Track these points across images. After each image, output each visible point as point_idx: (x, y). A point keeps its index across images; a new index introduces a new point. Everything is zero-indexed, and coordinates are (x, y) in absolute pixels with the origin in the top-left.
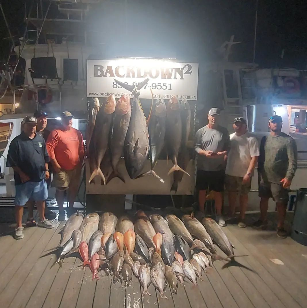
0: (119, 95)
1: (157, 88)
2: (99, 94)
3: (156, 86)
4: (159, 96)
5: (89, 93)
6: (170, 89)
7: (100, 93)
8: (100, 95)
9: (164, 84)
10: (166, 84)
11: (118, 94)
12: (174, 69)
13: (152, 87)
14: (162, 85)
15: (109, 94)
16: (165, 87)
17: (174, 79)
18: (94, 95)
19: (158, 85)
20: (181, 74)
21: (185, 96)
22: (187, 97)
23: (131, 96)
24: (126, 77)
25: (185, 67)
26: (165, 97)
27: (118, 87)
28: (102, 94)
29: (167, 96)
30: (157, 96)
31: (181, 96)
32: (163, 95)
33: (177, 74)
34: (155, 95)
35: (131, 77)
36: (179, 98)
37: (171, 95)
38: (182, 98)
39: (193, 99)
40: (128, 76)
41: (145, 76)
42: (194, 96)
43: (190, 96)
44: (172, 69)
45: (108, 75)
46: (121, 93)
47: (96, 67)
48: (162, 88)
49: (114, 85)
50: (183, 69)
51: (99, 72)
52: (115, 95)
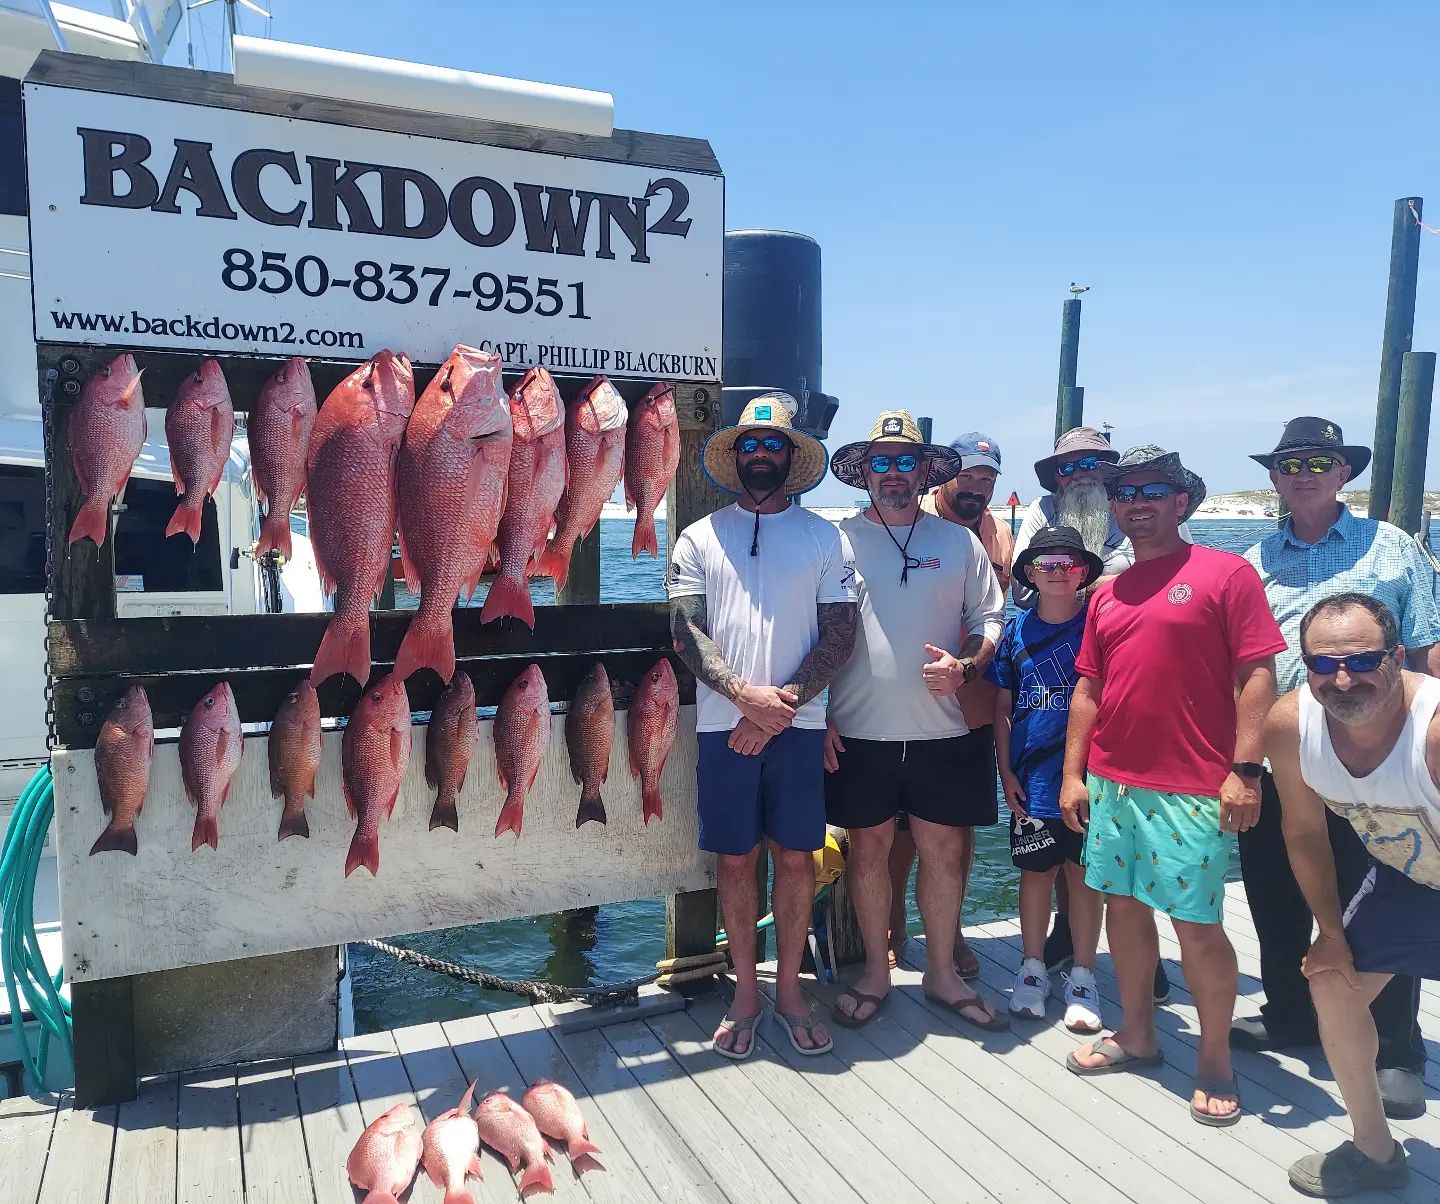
0: (270, 334)
1: (504, 303)
2: (128, 322)
3: (498, 294)
4: (518, 350)
5: (55, 314)
6: (580, 314)
7: (136, 319)
8: (136, 330)
9: (542, 282)
10: (554, 283)
11: (266, 330)
12: (596, 196)
13: (475, 297)
14: (532, 287)
15: (200, 327)
16: (548, 303)
17: (599, 255)
18: (93, 327)
19: (510, 284)
20: (636, 231)
21: (659, 357)
22: (673, 364)
23: (351, 345)
24: (311, 224)
25: (652, 189)
26: (556, 359)
27: (264, 287)
28: (152, 325)
29: (563, 351)
30: (508, 354)
31: (642, 356)
32: (540, 347)
33: (615, 228)
34: (494, 346)
35: (345, 228)
36: (632, 367)
37: (585, 350)
38: (647, 368)
39: (702, 374)
40: (324, 219)
41: (429, 229)
42: (705, 361)
43: (684, 357)
44: (586, 197)
45: (187, 199)
46: (282, 325)
47: (95, 142)
48: (534, 307)
49: (232, 267)
50: (643, 204)
51: (116, 174)
52: (246, 338)
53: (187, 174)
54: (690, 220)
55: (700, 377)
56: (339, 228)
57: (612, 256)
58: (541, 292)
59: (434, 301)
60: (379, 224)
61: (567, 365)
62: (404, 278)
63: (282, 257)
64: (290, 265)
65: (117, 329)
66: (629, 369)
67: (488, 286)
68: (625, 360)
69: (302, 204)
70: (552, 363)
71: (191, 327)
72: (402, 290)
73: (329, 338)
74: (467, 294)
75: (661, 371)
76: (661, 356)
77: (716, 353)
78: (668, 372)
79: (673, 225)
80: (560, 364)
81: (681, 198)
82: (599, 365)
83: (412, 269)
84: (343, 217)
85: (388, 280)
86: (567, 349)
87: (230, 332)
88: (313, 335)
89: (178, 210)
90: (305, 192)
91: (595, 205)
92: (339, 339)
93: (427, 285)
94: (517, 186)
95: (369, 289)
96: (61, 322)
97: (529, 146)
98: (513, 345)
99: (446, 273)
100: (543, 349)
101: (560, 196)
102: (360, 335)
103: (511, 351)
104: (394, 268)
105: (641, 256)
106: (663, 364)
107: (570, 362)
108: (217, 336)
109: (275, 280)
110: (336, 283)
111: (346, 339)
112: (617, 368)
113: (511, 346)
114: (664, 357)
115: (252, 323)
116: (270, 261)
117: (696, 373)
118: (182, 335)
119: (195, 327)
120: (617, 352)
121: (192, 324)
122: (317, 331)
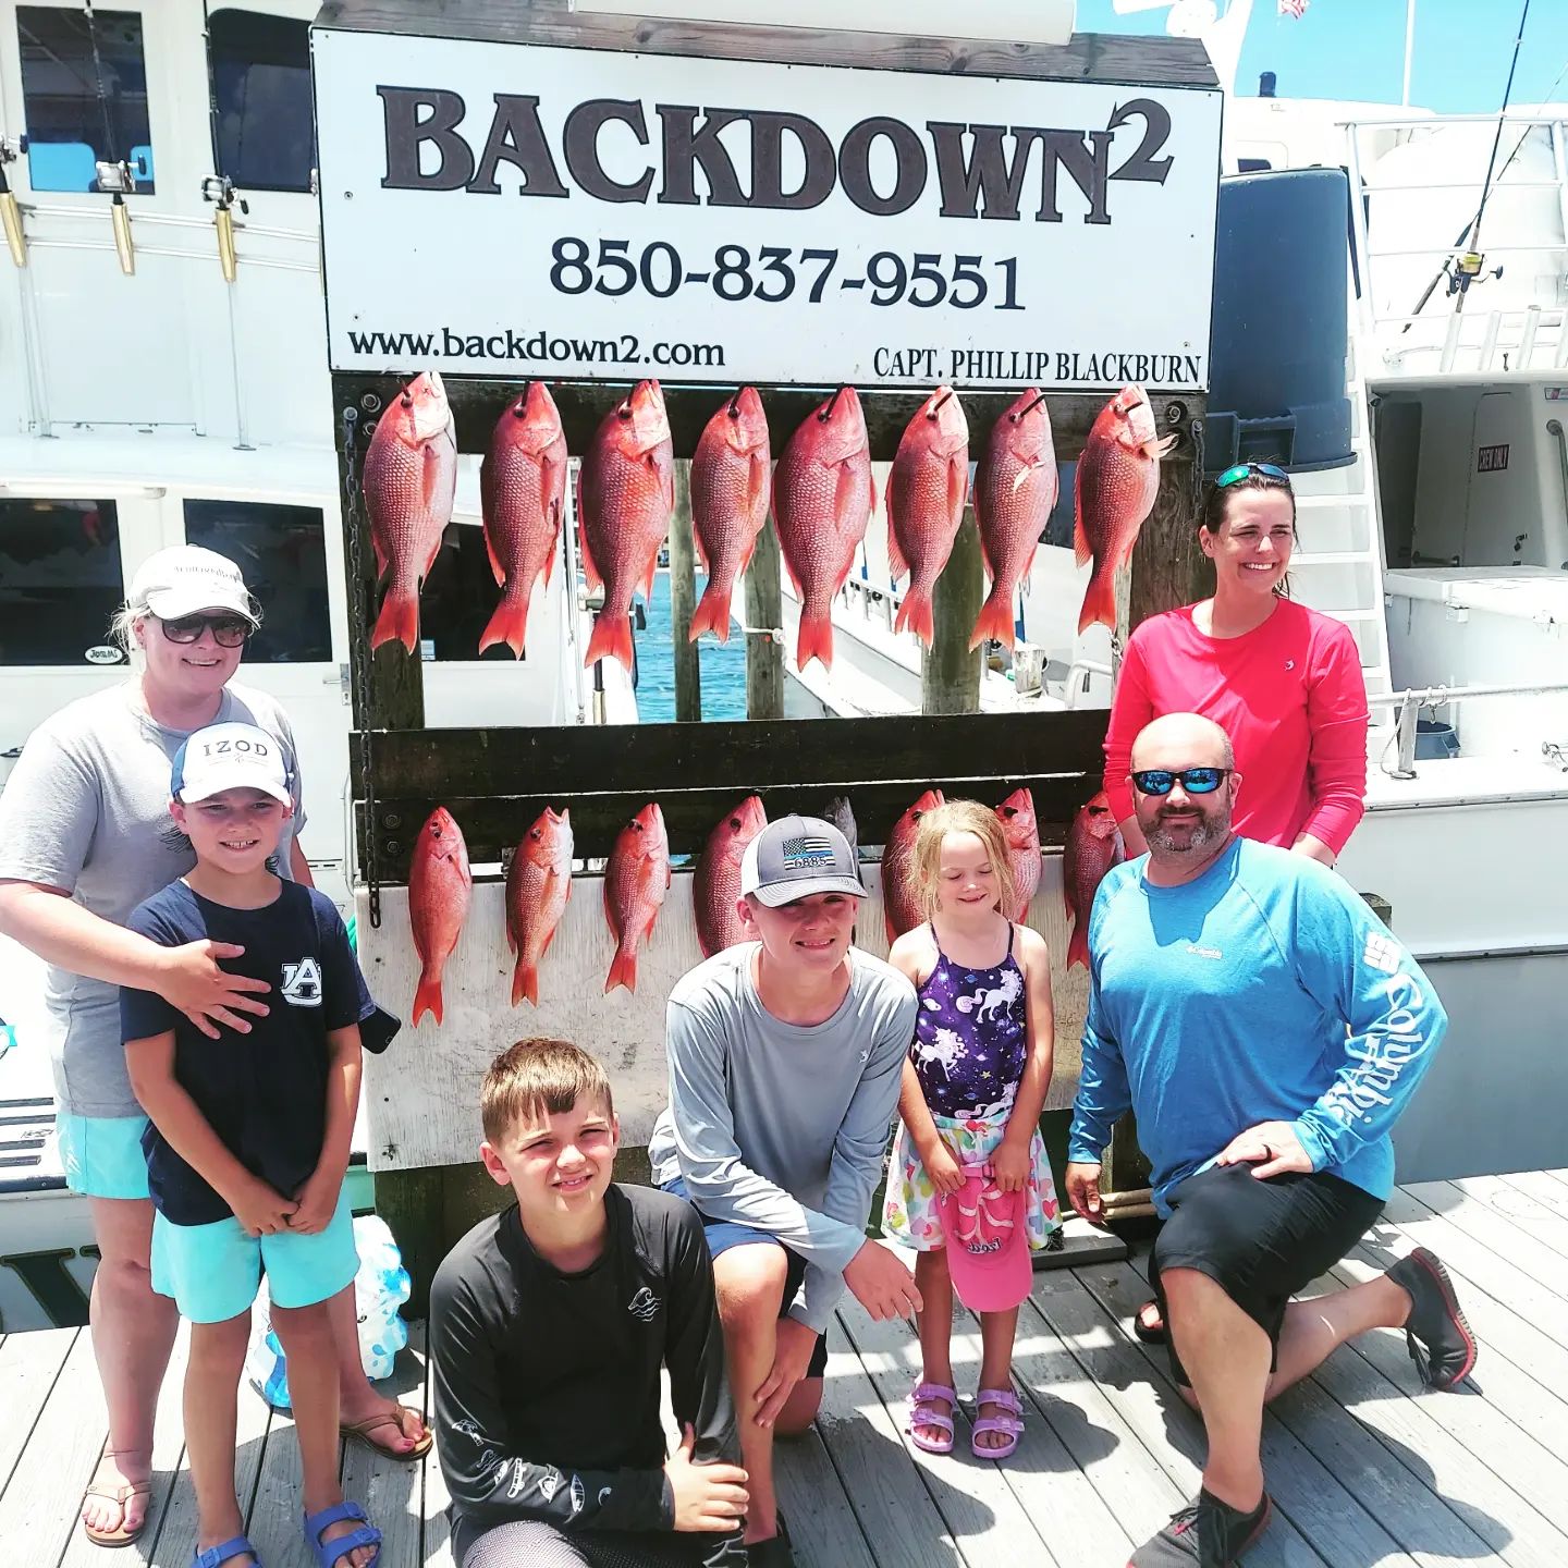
0: (609, 350)
1: (907, 293)
2: (438, 343)
3: (900, 281)
4: (924, 359)
5: (352, 335)
6: (1010, 303)
7: (447, 337)
8: (448, 353)
9: (960, 260)
10: (976, 261)
11: (603, 346)
12: (1039, 132)
13: (869, 287)
14: (946, 269)
15: (523, 345)
16: (968, 290)
17: (1039, 217)
18: (397, 351)
19: (917, 266)
20: (1093, 179)
21: (1118, 359)
22: (1138, 367)
23: (709, 362)
24: (661, 199)
25: (1118, 117)
26: (975, 369)
27: (601, 287)
28: (466, 346)
29: (985, 357)
30: (911, 364)
31: (1094, 359)
32: (955, 352)
33: (1063, 176)
34: (892, 353)
35: (704, 200)
36: (1079, 376)
37: (1015, 354)
38: (1101, 376)
39: (1179, 380)
40: (678, 191)
41: (811, 195)
42: (1184, 361)
43: (1154, 357)
44: (1025, 136)
45: (509, 175)
46: (623, 339)
47: (399, 102)
48: (948, 295)
49: (562, 263)
50: (1103, 139)
51: (422, 144)
52: (579, 358)
53: (509, 140)
54: (1171, 159)
55: (1176, 386)
56: (697, 201)
57: (1059, 218)
58: (958, 275)
59: (816, 296)
60: (747, 192)
61: (990, 376)
62: (778, 266)
63: (623, 246)
64: (634, 256)
65: (425, 352)
66: (1075, 378)
68: (1071, 365)
69: (650, 171)
70: (970, 375)
71: (512, 345)
72: (775, 283)
73: (681, 354)
74: (859, 284)
75: (1121, 379)
76: (1122, 357)
77: (1200, 347)
78: (1130, 379)
79: (1147, 167)
80: (980, 376)
81: (1159, 126)
82: (1034, 373)
83: (787, 252)
84: (702, 186)
85: (757, 270)
86: (990, 353)
87: (560, 350)
88: (662, 350)
89: (497, 190)
90: (653, 155)
91: (1037, 145)
92: (693, 354)
93: (807, 273)
94: (930, 126)
95: (733, 283)
96: (361, 345)
97: (948, 69)
98: (918, 352)
99: (832, 256)
100: (959, 355)
101: (988, 136)
102: (720, 349)
103: (915, 360)
104: (765, 252)
105: (1099, 216)
106: (1123, 368)
107: (994, 373)
108: (544, 357)
109: (615, 277)
110: (692, 278)
111: (703, 353)
112: (1059, 378)
113: (915, 354)
114: (1125, 359)
115: (586, 337)
116: (609, 253)
117: (1171, 380)
118: (502, 356)
119: (517, 346)
120: (1059, 355)
121: (514, 341)
122: (666, 345)
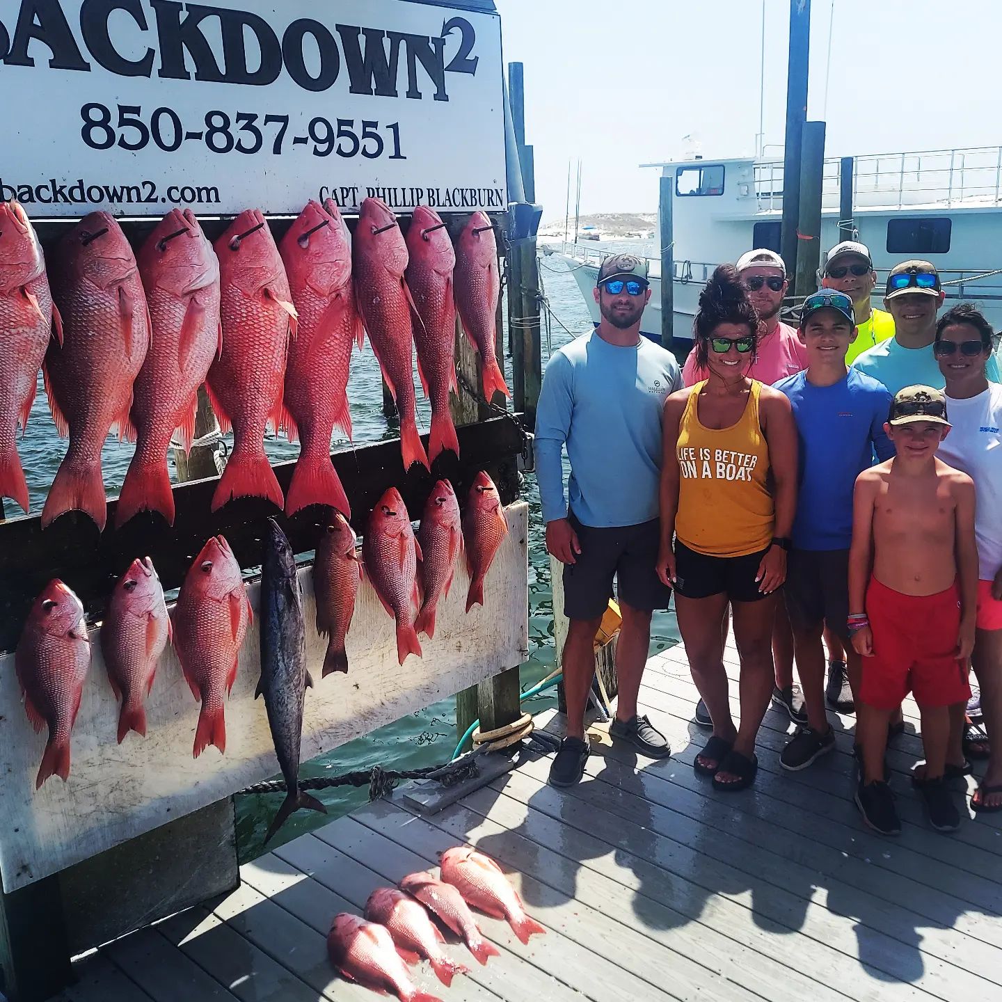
0: (134, 192)
1: (335, 148)
3: (330, 139)
4: (351, 193)
6: (397, 155)
9: (364, 124)
10: (375, 125)
11: (129, 190)
12: (403, 35)
13: (312, 143)
14: (357, 130)
15: (66, 191)
16: (372, 145)
17: (409, 95)
19: (339, 128)
20: (436, 70)
21: (460, 191)
22: (472, 197)
23: (209, 200)
24: (162, 74)
25: (446, 29)
27: (123, 144)
28: (18, 194)
29: (387, 191)
30: (343, 198)
31: (448, 192)
32: (368, 189)
33: (420, 67)
34: (331, 192)
35: (193, 76)
36: (442, 204)
37: (404, 189)
38: (453, 204)
39: (493, 205)
40: (173, 69)
41: (265, 76)
42: (494, 192)
43: (479, 190)
44: (396, 37)
45: (39, 50)
46: (144, 184)
48: (361, 150)
49: (90, 124)
50: (440, 43)
52: (111, 200)
53: (36, 21)
54: (477, 58)
55: (491, 209)
56: (186, 76)
57: (419, 96)
58: (366, 135)
59: (277, 150)
60: (223, 70)
62: (249, 127)
63: (137, 110)
64: (145, 118)
66: (439, 205)
67: (321, 131)
68: (436, 197)
69: (151, 52)
71: (56, 192)
72: (249, 140)
73: (188, 195)
74: (304, 141)
75: (463, 205)
76: (462, 190)
77: (502, 183)
78: (468, 205)
79: (465, 64)
81: (470, 37)
83: (255, 117)
84: (190, 65)
85: (235, 129)
86: (389, 189)
87: (95, 194)
88: (173, 192)
89: (30, 62)
90: (152, 38)
91: (403, 44)
92: (197, 194)
93: (269, 132)
94: (339, 27)
95: (220, 140)
98: (346, 188)
99: (284, 119)
100: (371, 191)
101: (373, 36)
102: (215, 189)
103: (345, 196)
104: (240, 117)
105: (441, 96)
106: (464, 198)
107: (393, 204)
108: (83, 200)
109: (133, 136)
110: (190, 136)
111: (204, 193)
113: (345, 190)
114: (464, 191)
115: (115, 183)
116: (126, 116)
117: (489, 205)
118: (49, 201)
119: (60, 192)
120: (429, 190)
121: (58, 189)
122: (176, 188)
